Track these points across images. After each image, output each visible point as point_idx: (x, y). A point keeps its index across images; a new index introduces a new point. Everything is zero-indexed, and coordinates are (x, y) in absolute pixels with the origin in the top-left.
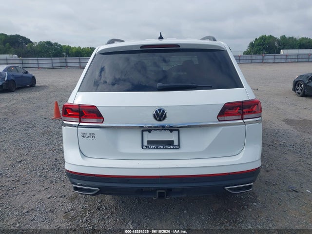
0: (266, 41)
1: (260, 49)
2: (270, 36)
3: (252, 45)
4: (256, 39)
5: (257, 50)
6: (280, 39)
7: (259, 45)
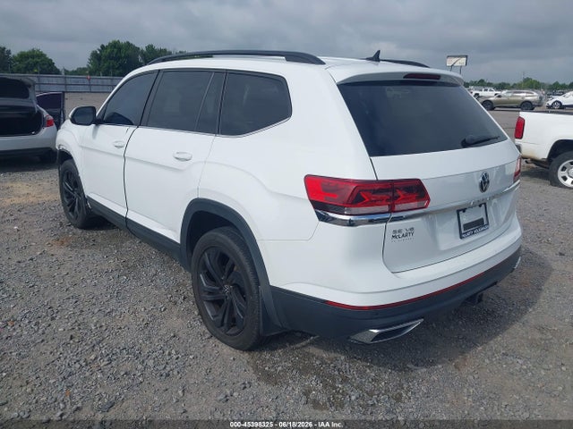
0: (122, 50)
1: (113, 66)
2: (128, 43)
3: (96, 57)
4: (103, 47)
5: (109, 68)
6: (145, 49)
7: (110, 57)
